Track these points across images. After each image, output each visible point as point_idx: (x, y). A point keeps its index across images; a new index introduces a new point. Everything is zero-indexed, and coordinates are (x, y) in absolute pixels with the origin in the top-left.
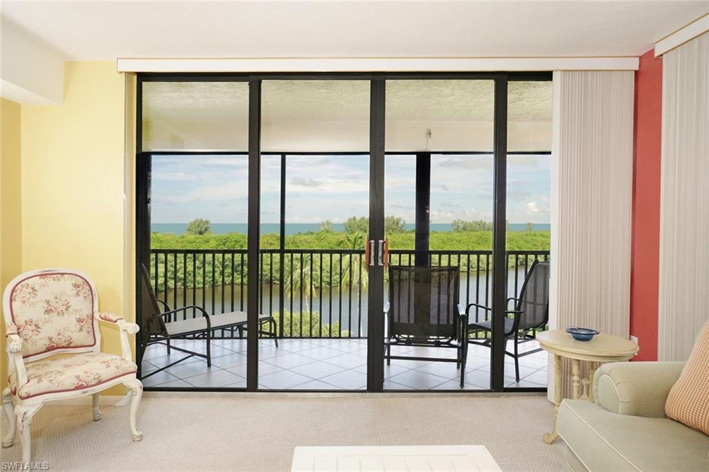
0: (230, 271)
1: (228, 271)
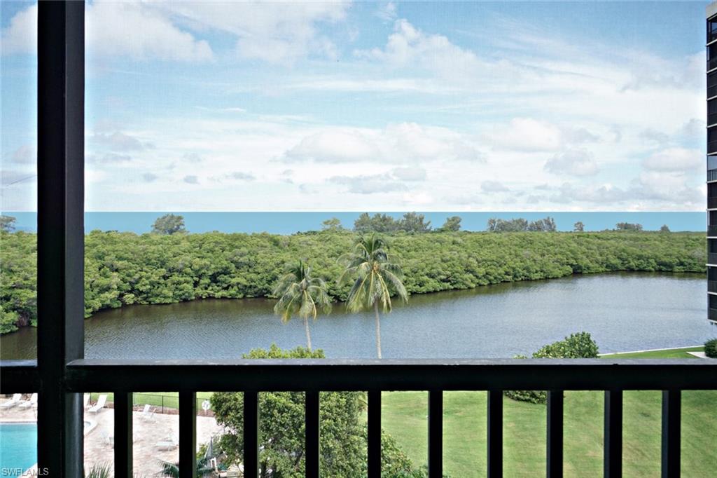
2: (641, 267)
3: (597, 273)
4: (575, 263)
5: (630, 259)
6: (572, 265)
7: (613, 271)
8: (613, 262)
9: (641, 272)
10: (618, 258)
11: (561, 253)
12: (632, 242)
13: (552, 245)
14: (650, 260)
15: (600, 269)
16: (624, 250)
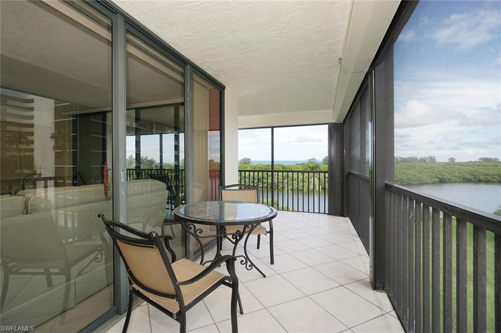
0: (257, 181)
1: (256, 181)
2: (488, 179)
3: (456, 182)
4: (441, 177)
5: (480, 176)
6: (438, 178)
7: (468, 181)
8: (467, 177)
9: (487, 182)
10: (472, 175)
11: (432, 172)
12: (483, 167)
13: (427, 169)
14: (495, 176)
15: (458, 180)
16: (475, 171)
